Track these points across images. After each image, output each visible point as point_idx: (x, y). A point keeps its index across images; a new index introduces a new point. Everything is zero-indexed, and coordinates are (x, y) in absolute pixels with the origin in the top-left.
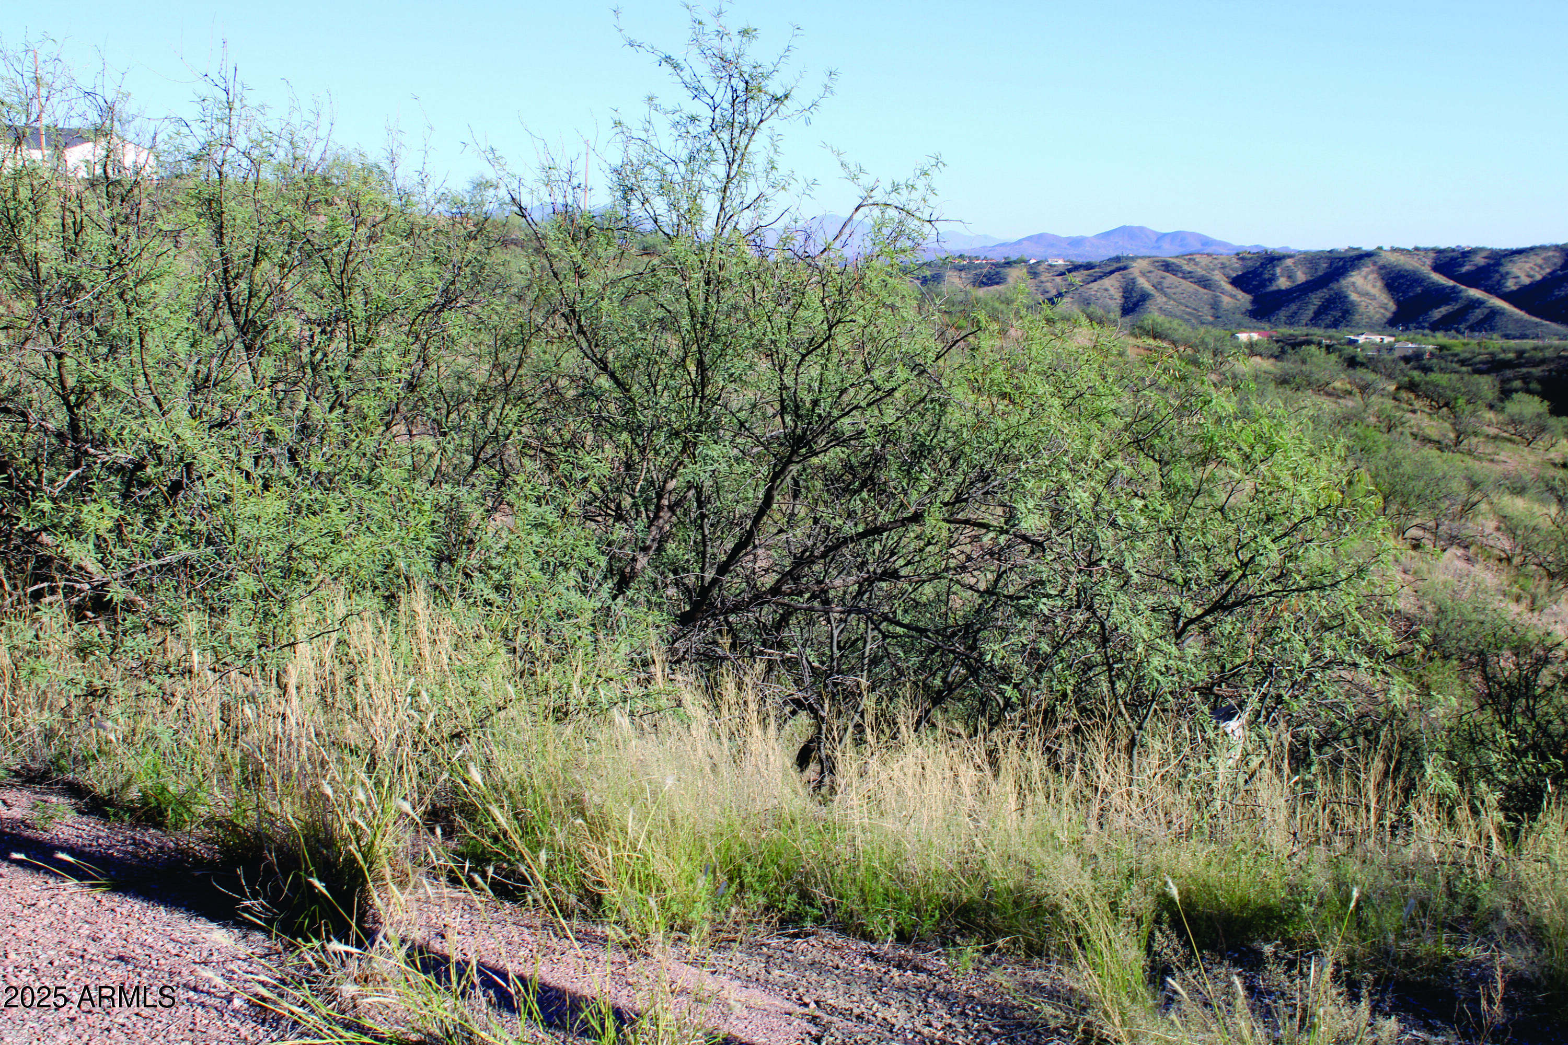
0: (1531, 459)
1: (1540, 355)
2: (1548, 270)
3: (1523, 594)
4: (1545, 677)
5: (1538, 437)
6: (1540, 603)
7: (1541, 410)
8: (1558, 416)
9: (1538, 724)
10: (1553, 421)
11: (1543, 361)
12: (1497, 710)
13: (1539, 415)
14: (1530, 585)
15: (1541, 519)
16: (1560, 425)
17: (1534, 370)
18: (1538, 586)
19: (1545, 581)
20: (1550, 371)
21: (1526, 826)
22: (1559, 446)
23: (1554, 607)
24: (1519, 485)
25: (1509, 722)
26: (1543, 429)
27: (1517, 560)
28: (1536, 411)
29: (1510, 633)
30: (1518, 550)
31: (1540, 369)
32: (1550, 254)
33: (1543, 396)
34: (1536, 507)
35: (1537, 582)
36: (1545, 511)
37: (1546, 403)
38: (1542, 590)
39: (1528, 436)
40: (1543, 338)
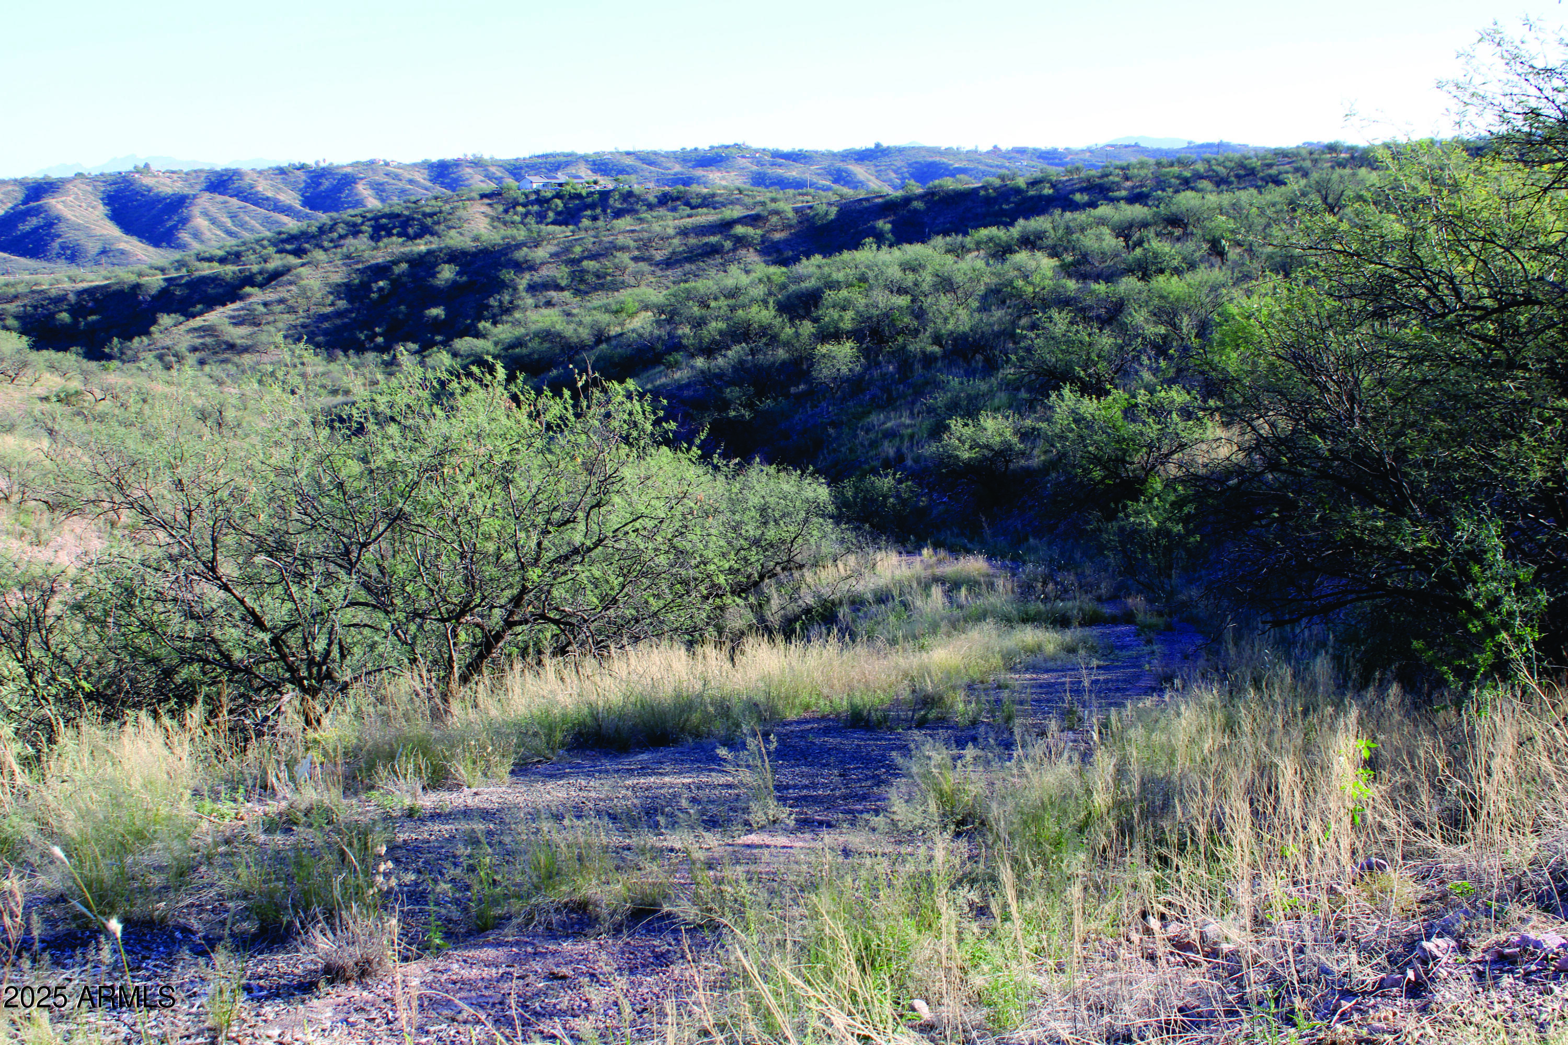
0: (17, 396)
1: (13, 290)
2: (10, 205)
3: (27, 531)
4: (55, 607)
5: (21, 374)
6: (44, 537)
7: (21, 346)
8: (38, 350)
9: (53, 654)
10: (34, 356)
11: (16, 297)
12: (11, 647)
13: (19, 351)
14: (30, 520)
15: (34, 454)
16: (41, 360)
17: (7, 306)
18: (39, 522)
19: (47, 515)
20: (25, 306)
21: (46, 750)
22: (43, 380)
23: (59, 539)
24: (7, 423)
25: (25, 657)
26: (25, 365)
27: (15, 498)
28: (15, 347)
29: (12, 569)
30: (16, 488)
31: (14, 304)
32: (10, 188)
33: (23, 332)
34: (28, 443)
35: (38, 517)
36: (37, 446)
37: (25, 338)
38: (45, 524)
39: (10, 373)
40: (13, 273)
